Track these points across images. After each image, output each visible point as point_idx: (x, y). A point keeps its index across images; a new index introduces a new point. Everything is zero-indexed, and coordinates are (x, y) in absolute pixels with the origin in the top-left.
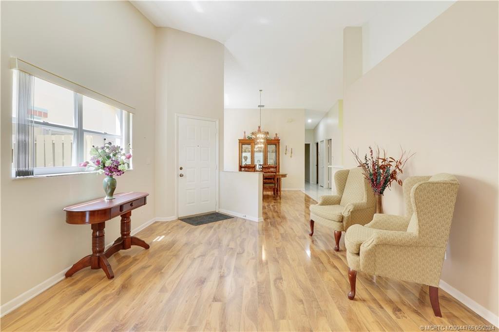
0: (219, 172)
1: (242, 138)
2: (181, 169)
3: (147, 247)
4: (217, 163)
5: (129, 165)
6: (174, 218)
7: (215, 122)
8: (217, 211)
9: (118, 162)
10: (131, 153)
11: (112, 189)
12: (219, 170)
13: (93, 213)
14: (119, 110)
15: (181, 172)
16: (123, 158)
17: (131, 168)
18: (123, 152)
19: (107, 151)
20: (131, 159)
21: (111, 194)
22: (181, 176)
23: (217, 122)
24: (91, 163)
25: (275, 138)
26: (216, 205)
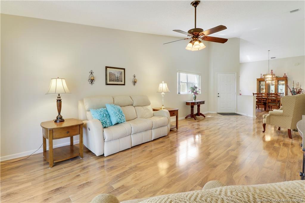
0: (237, 96)
1: (259, 77)
2: (218, 94)
3: (205, 117)
4: (236, 92)
5: (200, 92)
6: (216, 112)
7: (235, 73)
8: (236, 113)
9: (197, 91)
10: (200, 88)
11: (195, 98)
12: (237, 94)
13: (191, 103)
14: (196, 75)
15: (218, 95)
16: (198, 90)
17: (200, 93)
18: (198, 88)
19: (194, 88)
20: (200, 90)
21: (195, 100)
22: (219, 96)
23: (236, 74)
24: (190, 91)
25: (284, 76)
26: (235, 110)
